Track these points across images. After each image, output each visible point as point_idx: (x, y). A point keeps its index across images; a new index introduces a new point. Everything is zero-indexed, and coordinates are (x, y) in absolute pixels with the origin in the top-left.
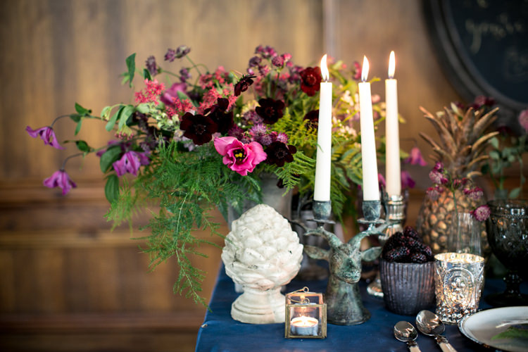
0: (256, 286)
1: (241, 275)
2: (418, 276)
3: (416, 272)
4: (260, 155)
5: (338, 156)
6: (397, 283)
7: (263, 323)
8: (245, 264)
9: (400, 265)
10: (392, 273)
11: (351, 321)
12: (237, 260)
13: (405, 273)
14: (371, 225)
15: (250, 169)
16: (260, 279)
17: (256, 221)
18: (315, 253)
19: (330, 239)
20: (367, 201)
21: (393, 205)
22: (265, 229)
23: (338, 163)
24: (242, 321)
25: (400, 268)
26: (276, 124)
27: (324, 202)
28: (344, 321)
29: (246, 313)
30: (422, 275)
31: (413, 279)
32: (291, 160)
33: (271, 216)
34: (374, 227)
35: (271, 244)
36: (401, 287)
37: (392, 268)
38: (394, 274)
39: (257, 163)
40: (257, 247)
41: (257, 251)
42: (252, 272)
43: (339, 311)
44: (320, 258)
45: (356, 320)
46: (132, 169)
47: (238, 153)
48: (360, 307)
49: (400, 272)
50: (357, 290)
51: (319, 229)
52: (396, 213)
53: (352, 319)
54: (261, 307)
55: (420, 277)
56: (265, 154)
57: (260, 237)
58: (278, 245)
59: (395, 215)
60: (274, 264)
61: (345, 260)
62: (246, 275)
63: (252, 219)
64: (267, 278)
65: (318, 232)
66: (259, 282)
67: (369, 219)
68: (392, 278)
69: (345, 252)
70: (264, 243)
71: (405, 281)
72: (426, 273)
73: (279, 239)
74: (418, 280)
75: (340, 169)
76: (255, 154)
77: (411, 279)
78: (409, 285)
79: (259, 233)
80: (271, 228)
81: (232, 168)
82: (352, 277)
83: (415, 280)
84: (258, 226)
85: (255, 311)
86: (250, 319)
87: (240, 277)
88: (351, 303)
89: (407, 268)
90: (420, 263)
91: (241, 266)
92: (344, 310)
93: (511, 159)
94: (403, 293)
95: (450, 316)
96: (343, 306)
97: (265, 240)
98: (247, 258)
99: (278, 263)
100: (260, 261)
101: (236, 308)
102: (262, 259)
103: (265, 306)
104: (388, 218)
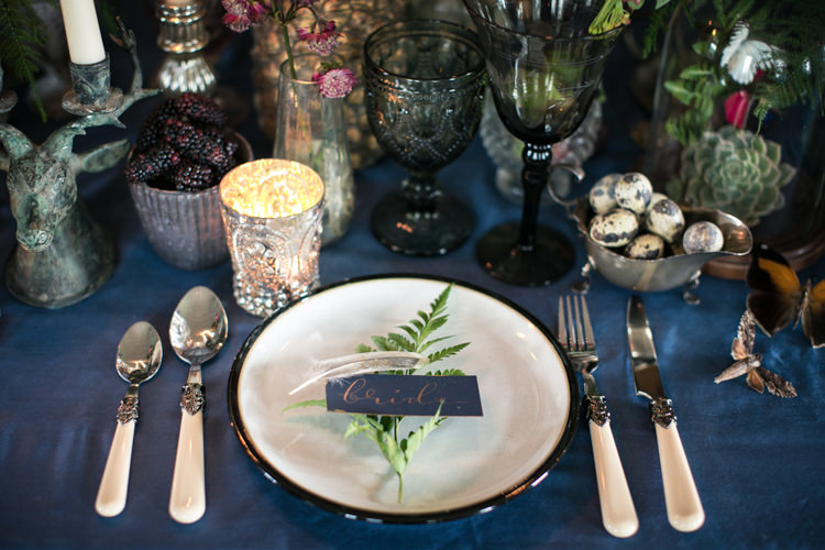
2: (191, 214)
3: (187, 206)
6: (154, 220)
9: (154, 191)
11: (58, 298)
13: (164, 208)
20: (79, 66)
21: (175, 25)
28: (45, 297)
31: (183, 218)
36: (161, 229)
43: (36, 277)
45: (68, 295)
49: (156, 205)
52: (184, 39)
53: (62, 293)
55: (197, 215)
61: (25, 199)
71: (167, 221)
74: (193, 220)
77: (179, 219)
78: (175, 227)
83: (188, 221)
88: (60, 261)
89: (167, 199)
90: (194, 192)
96: (43, 269)
104: (138, 79)
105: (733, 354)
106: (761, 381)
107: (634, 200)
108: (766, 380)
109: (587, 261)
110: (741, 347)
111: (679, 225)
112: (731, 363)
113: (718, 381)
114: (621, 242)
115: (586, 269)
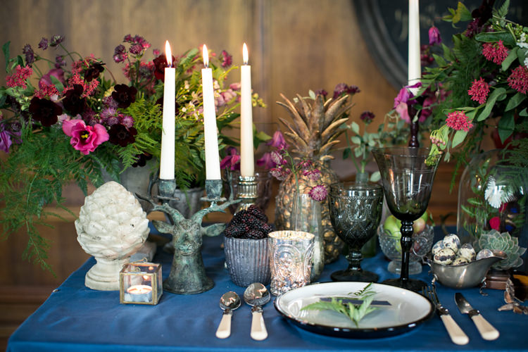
0: (101, 256)
1: (87, 245)
2: (253, 251)
3: (252, 247)
4: (103, 136)
5: (192, 138)
6: (236, 257)
7: (108, 290)
8: (90, 235)
9: (238, 240)
10: (231, 248)
11: (189, 291)
12: (84, 232)
13: (242, 248)
14: (212, 203)
15: (92, 149)
16: (104, 250)
17: (102, 197)
18: (163, 228)
19: (173, 214)
20: (210, 181)
21: (245, 185)
22: (109, 203)
23: (192, 145)
24: (91, 288)
25: (238, 244)
26: (129, 108)
27: (168, 181)
28: (183, 290)
29: (95, 280)
30: (258, 251)
31: (249, 253)
32: (133, 141)
33: (116, 192)
34: (216, 205)
35: (113, 218)
36: (239, 262)
37: (231, 243)
38: (233, 249)
39: (99, 143)
40: (101, 220)
41: (100, 224)
42: (96, 243)
43: (180, 281)
44: (166, 232)
45: (194, 290)
46: (5, 147)
47: (84, 135)
48: (200, 278)
49: (238, 248)
50: (198, 262)
51: (164, 205)
52: (249, 192)
53: (191, 289)
54: (108, 275)
55: (255, 252)
56: (108, 135)
57: (104, 211)
58: (120, 218)
59: (247, 194)
60: (116, 236)
61: (182, 234)
62: (91, 245)
63: (99, 195)
64: (110, 249)
65: (163, 208)
66: (103, 252)
67: (210, 197)
68: (231, 252)
69: (184, 227)
70: (107, 216)
71: (242, 255)
72: (261, 249)
73: (120, 214)
74: (254, 255)
75: (194, 151)
76: (98, 135)
77: (247, 254)
78: (245, 259)
79: (103, 207)
80: (115, 203)
81: (76, 148)
82: (184, 250)
83: (251, 255)
84: (103, 201)
85: (102, 279)
86: (98, 286)
87: (87, 247)
88: (191, 274)
89: (244, 243)
90: (255, 239)
91: (86, 237)
92: (184, 280)
93: (372, 144)
94: (241, 266)
95: (280, 289)
96: (183, 278)
97: (109, 214)
98: (91, 230)
99: (119, 234)
100: (103, 234)
101: (89, 277)
102: (104, 231)
103: (112, 275)
104: (232, 196)
105: (505, 300)
106: (521, 310)
107: (452, 243)
108: (523, 309)
109: (434, 276)
110: (509, 296)
111: (473, 254)
112: (505, 303)
113: (500, 310)
114: (449, 261)
115: (433, 281)
